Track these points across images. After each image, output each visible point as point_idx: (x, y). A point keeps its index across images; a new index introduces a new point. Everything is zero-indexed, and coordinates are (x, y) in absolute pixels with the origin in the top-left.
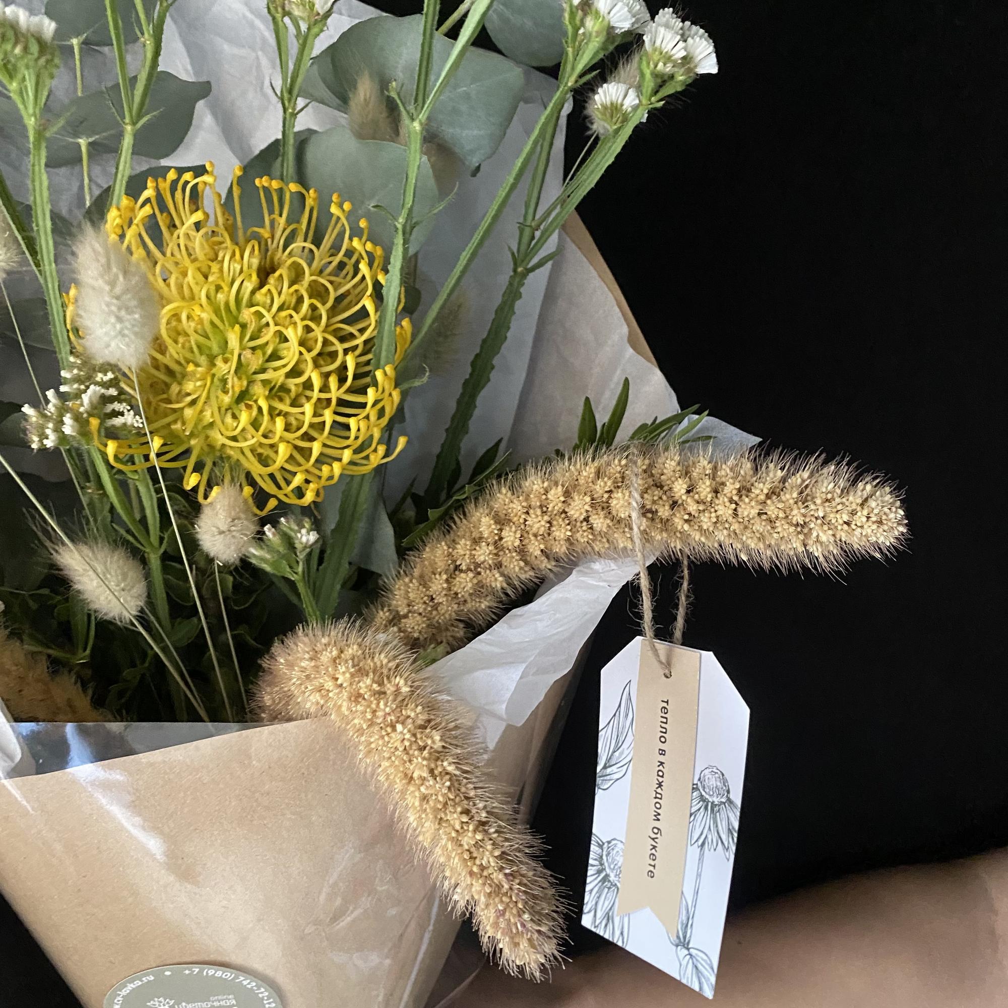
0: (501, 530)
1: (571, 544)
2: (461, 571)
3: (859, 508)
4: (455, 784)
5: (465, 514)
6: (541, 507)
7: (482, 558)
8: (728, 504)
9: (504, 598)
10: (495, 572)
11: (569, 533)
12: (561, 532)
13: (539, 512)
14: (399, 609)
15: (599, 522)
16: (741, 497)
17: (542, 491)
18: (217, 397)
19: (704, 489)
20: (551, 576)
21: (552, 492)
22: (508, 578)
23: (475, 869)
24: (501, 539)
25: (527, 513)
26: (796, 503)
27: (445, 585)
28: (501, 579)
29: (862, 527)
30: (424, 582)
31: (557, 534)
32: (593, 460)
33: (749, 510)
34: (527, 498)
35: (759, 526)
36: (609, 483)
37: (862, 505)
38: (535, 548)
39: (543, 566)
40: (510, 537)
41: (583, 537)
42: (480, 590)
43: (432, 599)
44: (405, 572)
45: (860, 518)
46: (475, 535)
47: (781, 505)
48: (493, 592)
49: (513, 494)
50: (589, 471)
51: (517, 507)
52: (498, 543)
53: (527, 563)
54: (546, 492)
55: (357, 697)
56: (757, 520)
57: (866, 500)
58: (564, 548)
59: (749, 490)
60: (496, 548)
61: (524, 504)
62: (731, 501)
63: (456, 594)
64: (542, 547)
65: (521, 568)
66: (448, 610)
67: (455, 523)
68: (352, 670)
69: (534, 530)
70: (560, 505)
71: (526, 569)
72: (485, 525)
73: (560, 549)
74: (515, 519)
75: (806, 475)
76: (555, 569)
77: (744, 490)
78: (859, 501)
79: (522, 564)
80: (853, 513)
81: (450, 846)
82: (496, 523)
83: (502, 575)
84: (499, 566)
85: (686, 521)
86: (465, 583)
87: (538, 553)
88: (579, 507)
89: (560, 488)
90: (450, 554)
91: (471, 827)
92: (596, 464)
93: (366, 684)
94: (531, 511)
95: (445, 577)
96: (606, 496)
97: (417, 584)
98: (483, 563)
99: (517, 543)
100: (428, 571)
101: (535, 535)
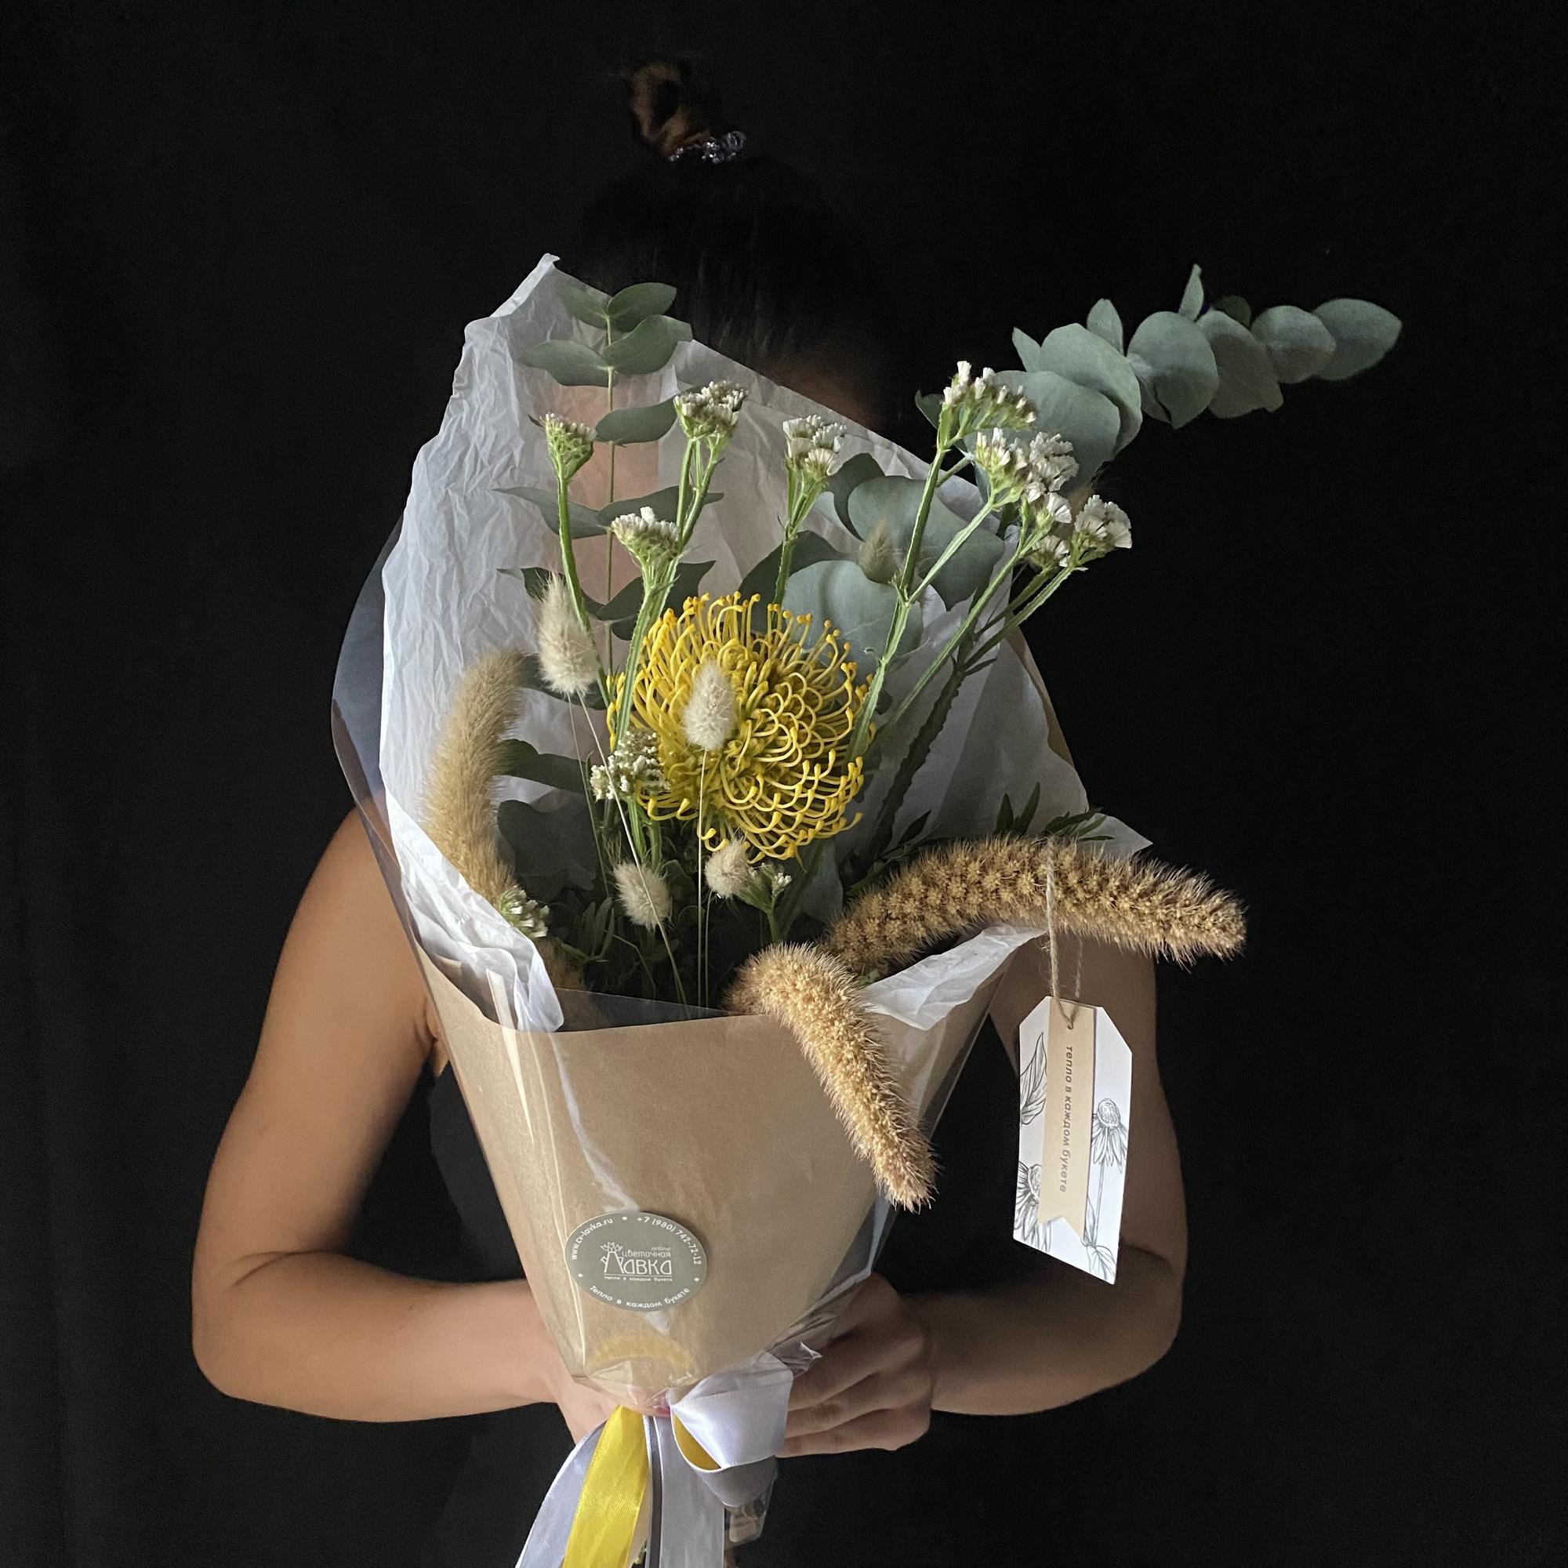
0: (927, 890)
1: (981, 909)
2: (891, 919)
3: (1208, 915)
4: (871, 1067)
5: (899, 874)
6: (961, 876)
7: (909, 911)
8: (1108, 896)
9: (923, 946)
10: (918, 923)
11: (980, 900)
12: (975, 899)
13: (959, 879)
14: (838, 944)
15: (1006, 896)
16: (1119, 892)
17: (964, 864)
18: (726, 771)
19: (1093, 882)
20: (965, 934)
21: (972, 865)
22: (928, 930)
23: (877, 1126)
24: (926, 897)
25: (950, 879)
26: (1161, 904)
27: (877, 929)
28: (922, 929)
29: (1209, 930)
30: (860, 925)
31: (971, 899)
32: (1008, 845)
33: (1125, 904)
34: (952, 867)
35: (1130, 917)
36: (1018, 865)
37: (1211, 913)
38: (952, 909)
39: (957, 923)
40: (934, 897)
41: (991, 905)
42: (905, 937)
43: (865, 939)
44: (845, 915)
45: (1209, 923)
46: (906, 891)
47: (1148, 904)
48: (915, 940)
49: (940, 862)
50: (1004, 852)
51: (942, 873)
52: (923, 901)
53: (945, 919)
54: (967, 864)
55: (809, 999)
56: (1129, 912)
57: (1215, 910)
58: (975, 912)
59: (1127, 888)
60: (921, 903)
61: (948, 872)
62: (1111, 895)
63: (885, 937)
64: (958, 907)
65: (939, 923)
66: (878, 950)
67: (891, 880)
68: (808, 979)
69: (953, 894)
70: (976, 877)
71: (944, 924)
72: (915, 885)
73: (973, 912)
74: (940, 883)
75: (1172, 882)
76: (968, 927)
77: (1124, 888)
78: (1209, 910)
79: (941, 919)
80: (1204, 919)
81: (861, 1109)
82: (924, 883)
83: (924, 926)
84: (922, 918)
85: (1075, 905)
86: (894, 929)
87: (954, 912)
88: (991, 881)
89: (977, 863)
90: (883, 905)
91: (878, 1098)
92: (1009, 848)
93: (815, 991)
94: (953, 878)
95: (877, 921)
96: (1014, 875)
97: (854, 925)
98: (909, 914)
99: (938, 902)
100: (864, 916)
101: (954, 898)
